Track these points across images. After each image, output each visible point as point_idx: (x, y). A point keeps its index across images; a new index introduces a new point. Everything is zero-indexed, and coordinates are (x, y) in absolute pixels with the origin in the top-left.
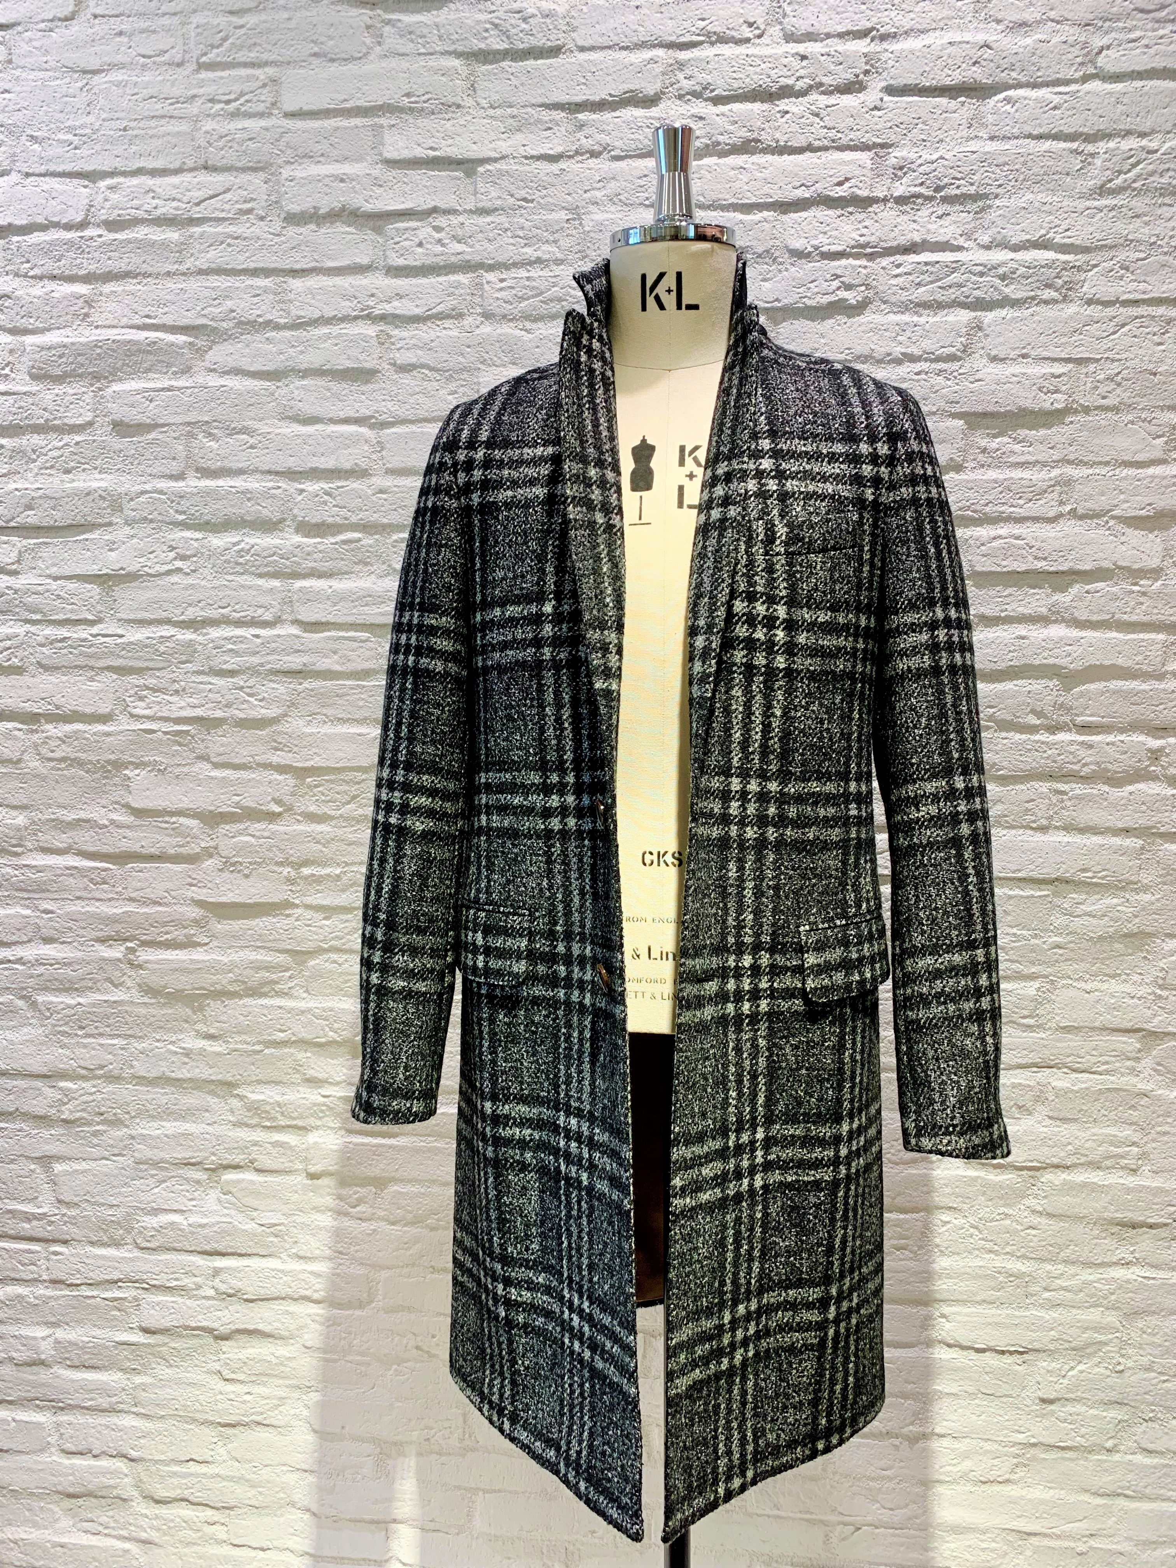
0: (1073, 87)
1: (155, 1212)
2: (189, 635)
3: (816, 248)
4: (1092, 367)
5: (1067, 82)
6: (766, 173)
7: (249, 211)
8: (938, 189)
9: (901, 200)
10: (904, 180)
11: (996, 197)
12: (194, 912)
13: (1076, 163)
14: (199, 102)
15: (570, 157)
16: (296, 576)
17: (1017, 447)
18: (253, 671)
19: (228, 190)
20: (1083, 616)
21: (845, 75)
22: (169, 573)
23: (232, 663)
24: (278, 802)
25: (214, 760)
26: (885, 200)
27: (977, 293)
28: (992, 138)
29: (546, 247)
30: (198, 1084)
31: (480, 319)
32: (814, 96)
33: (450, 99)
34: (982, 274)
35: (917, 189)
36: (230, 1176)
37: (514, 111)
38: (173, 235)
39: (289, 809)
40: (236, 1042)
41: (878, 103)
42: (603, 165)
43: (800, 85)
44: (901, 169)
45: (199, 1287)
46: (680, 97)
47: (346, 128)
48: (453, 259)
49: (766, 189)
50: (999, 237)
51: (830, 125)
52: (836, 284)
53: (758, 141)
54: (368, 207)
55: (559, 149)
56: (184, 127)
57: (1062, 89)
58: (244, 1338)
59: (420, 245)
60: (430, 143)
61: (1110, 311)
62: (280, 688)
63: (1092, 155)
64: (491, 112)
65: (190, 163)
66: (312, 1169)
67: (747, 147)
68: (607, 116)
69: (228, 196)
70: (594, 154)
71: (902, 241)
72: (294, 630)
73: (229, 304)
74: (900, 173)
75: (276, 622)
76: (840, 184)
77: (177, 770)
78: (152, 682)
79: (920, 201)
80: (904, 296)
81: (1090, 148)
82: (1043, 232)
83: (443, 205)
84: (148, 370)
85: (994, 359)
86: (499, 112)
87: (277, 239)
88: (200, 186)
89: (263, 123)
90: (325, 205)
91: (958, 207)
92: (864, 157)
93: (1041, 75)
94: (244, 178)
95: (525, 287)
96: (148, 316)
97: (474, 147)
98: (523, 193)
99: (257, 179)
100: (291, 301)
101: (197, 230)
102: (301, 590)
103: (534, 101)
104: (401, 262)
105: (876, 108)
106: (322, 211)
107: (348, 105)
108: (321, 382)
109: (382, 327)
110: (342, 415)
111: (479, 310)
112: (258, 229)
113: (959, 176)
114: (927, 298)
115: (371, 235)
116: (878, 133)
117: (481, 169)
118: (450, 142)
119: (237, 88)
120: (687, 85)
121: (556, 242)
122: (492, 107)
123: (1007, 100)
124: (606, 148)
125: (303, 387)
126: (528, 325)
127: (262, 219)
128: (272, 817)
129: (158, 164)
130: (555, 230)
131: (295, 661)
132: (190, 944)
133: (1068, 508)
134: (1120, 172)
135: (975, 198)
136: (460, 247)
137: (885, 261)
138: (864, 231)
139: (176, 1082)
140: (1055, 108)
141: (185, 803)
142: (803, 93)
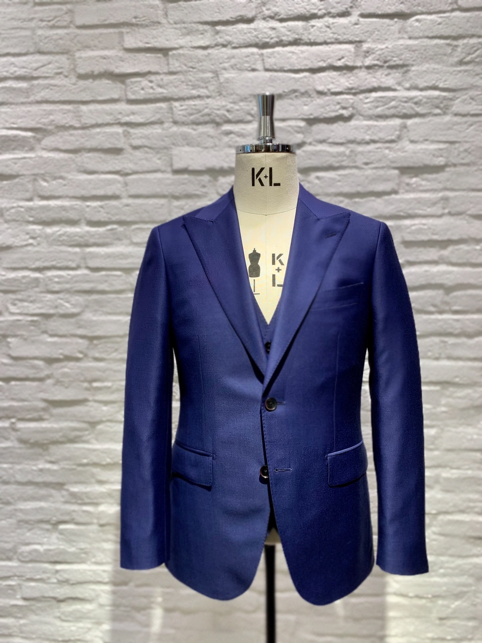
0: (447, 14)
1: (28, 544)
2: (37, 275)
3: (329, 90)
4: (457, 145)
5: (444, 12)
6: (305, 55)
7: (61, 73)
8: (385, 62)
9: (369, 68)
10: (370, 58)
11: (412, 65)
12: (42, 405)
13: (449, 50)
14: (35, 21)
15: (213, 47)
16: (87, 245)
17: (424, 183)
18: (68, 291)
19: (50, 63)
20: (454, 260)
21: (341, 8)
22: (26, 245)
23: (57, 287)
24: (81, 352)
25: (50, 333)
26: (361, 67)
27: (404, 111)
28: (410, 38)
29: (202, 90)
30: (46, 485)
31: (171, 124)
32: (326, 19)
33: (156, 20)
34: (406, 102)
35: (376, 62)
36: (62, 527)
37: (186, 25)
38: (23, 85)
39: (86, 355)
40: (64, 464)
41: (357, 22)
42: (228, 51)
43: (320, 13)
44: (368, 53)
45: (49, 578)
46: (264, 19)
47: (105, 34)
48: (158, 96)
49: (306, 62)
50: (414, 85)
51: (335, 31)
52: (338, 107)
53: (300, 39)
54: (117, 71)
55: (207, 43)
56: (28, 33)
57: (442, 15)
58: (71, 601)
59: (143, 89)
60: (146, 40)
61: (465, 119)
62: (80, 299)
63: (456, 46)
64: (175, 26)
65: (32, 50)
66: (102, 522)
67: (296, 42)
68: (230, 28)
69: (50, 66)
70: (224, 46)
71: (369, 86)
72: (86, 272)
73: (52, 117)
74: (367, 55)
75: (77, 268)
76: (340, 59)
77: (33, 338)
78: (19, 297)
79: (377, 68)
80: (371, 112)
81: (455, 43)
82: (434, 82)
83: (153, 70)
84: (14, 149)
85: (412, 142)
86: (178, 26)
87: (74, 87)
88: (36, 61)
89: (66, 31)
90: (97, 70)
91: (394, 71)
92: (351, 47)
93: (432, 8)
94: (57, 57)
95: (192, 109)
96: (13, 123)
97: (167, 43)
98: (190, 64)
99: (63, 59)
100: (81, 116)
101: (35, 82)
102: (90, 253)
103: (195, 20)
104: (133, 97)
105: (356, 24)
106: (96, 73)
107: (106, 22)
108: (96, 154)
109: (125, 128)
110: (107, 169)
111: (171, 120)
112: (65, 82)
113: (395, 56)
114: (381, 113)
115: (119, 85)
116: (357, 35)
117: (171, 53)
118: (155, 40)
119: (53, 14)
120: (267, 13)
121: (207, 87)
122: (175, 23)
123: (417, 20)
124: (230, 43)
125: (89, 158)
126: (195, 127)
127: (66, 77)
128: (77, 359)
129: (16, 50)
130: (206, 81)
131: (87, 286)
132: (40, 419)
133: (446, 211)
134: (469, 54)
135: (403, 66)
136: (160, 90)
137: (361, 96)
138: (351, 82)
139: (36, 484)
140: (439, 24)
141: (37, 353)
142: (321, 17)
